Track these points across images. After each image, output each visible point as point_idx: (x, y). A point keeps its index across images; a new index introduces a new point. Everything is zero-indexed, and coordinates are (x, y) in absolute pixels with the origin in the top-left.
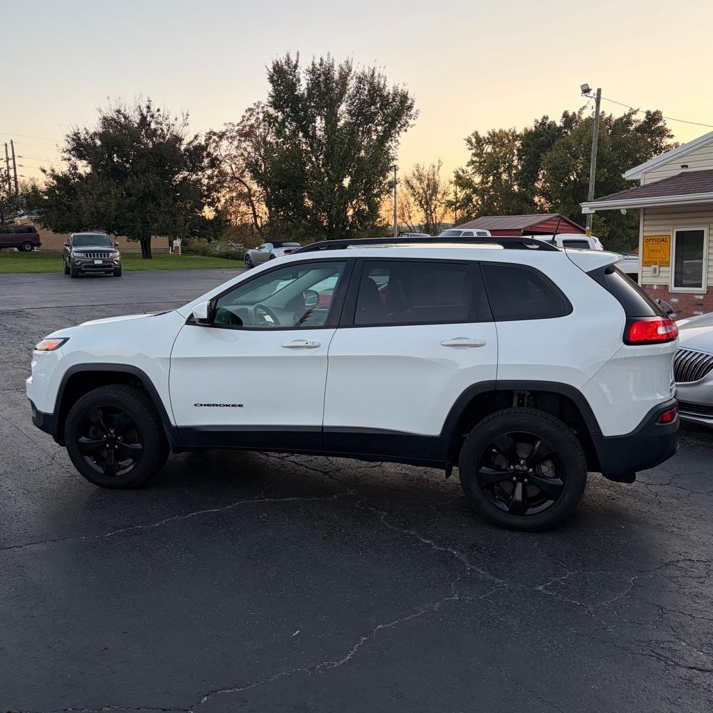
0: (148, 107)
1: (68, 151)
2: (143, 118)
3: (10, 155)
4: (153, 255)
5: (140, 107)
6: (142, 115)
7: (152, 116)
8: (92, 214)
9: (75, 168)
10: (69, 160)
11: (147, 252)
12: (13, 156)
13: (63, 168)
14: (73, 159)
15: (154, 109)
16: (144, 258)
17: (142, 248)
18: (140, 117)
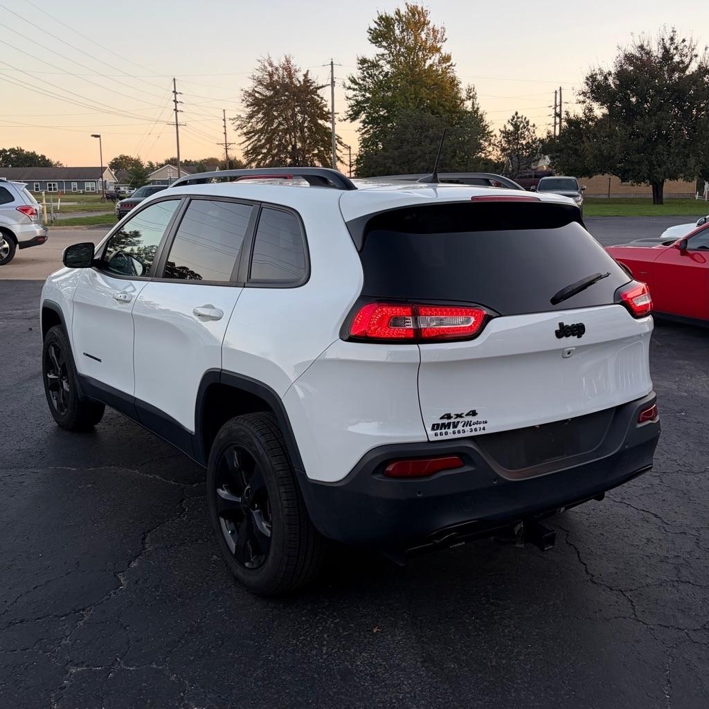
0: (672, 39)
1: (584, 93)
2: (666, 51)
3: (558, 103)
4: (664, 201)
5: (663, 40)
6: (665, 48)
7: (676, 48)
8: (595, 157)
9: (591, 110)
10: (584, 102)
11: (658, 198)
12: (561, 102)
13: (577, 111)
14: (588, 101)
15: (678, 40)
16: (654, 204)
17: (654, 194)
18: (662, 51)
